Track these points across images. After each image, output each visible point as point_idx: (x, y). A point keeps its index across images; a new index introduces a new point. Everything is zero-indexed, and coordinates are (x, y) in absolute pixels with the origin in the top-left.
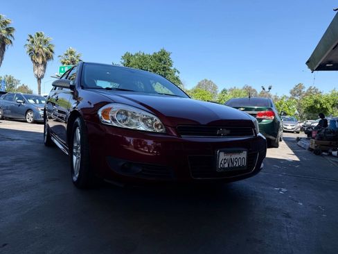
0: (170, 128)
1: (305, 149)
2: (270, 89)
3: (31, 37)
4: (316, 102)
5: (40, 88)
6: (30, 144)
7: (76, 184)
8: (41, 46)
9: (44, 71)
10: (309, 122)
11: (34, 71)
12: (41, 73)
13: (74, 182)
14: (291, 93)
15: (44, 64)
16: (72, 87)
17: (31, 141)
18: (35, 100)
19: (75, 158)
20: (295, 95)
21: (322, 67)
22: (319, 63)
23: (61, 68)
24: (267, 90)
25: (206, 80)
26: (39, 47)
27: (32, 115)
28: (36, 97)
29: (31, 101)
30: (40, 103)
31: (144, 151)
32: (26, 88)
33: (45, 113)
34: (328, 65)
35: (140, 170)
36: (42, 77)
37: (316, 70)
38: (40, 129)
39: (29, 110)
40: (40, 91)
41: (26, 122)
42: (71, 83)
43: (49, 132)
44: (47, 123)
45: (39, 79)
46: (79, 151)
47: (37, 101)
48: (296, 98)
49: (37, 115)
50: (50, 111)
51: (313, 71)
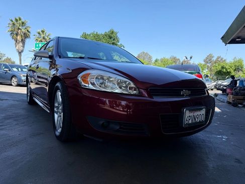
0: (142, 91)
1: (223, 102)
2: (191, 58)
3: (12, 21)
4: (223, 68)
5: (20, 60)
6: (16, 103)
7: (59, 138)
8: (20, 27)
9: (23, 47)
10: (220, 82)
11: (16, 46)
12: (22, 48)
13: (57, 137)
14: (204, 61)
15: (23, 41)
16: (51, 57)
17: (17, 101)
18: (17, 69)
19: (56, 116)
20: (207, 63)
21: (233, 41)
22: (232, 38)
23: (36, 44)
24: (189, 59)
25: (144, 53)
26: (19, 29)
27: (16, 80)
28: (18, 66)
29: (15, 69)
30: (22, 71)
31: (119, 110)
32: (10, 60)
33: (27, 78)
34: (237, 40)
35: (118, 127)
36: (22, 51)
37: (229, 43)
38: (23, 90)
39: (14, 76)
40: (21, 62)
41: (11, 85)
42: (50, 54)
43: (31, 93)
44: (29, 86)
45: (20, 53)
46: (60, 111)
47: (20, 69)
48: (208, 64)
49: (20, 80)
50: (31, 77)
51: (226, 44)
